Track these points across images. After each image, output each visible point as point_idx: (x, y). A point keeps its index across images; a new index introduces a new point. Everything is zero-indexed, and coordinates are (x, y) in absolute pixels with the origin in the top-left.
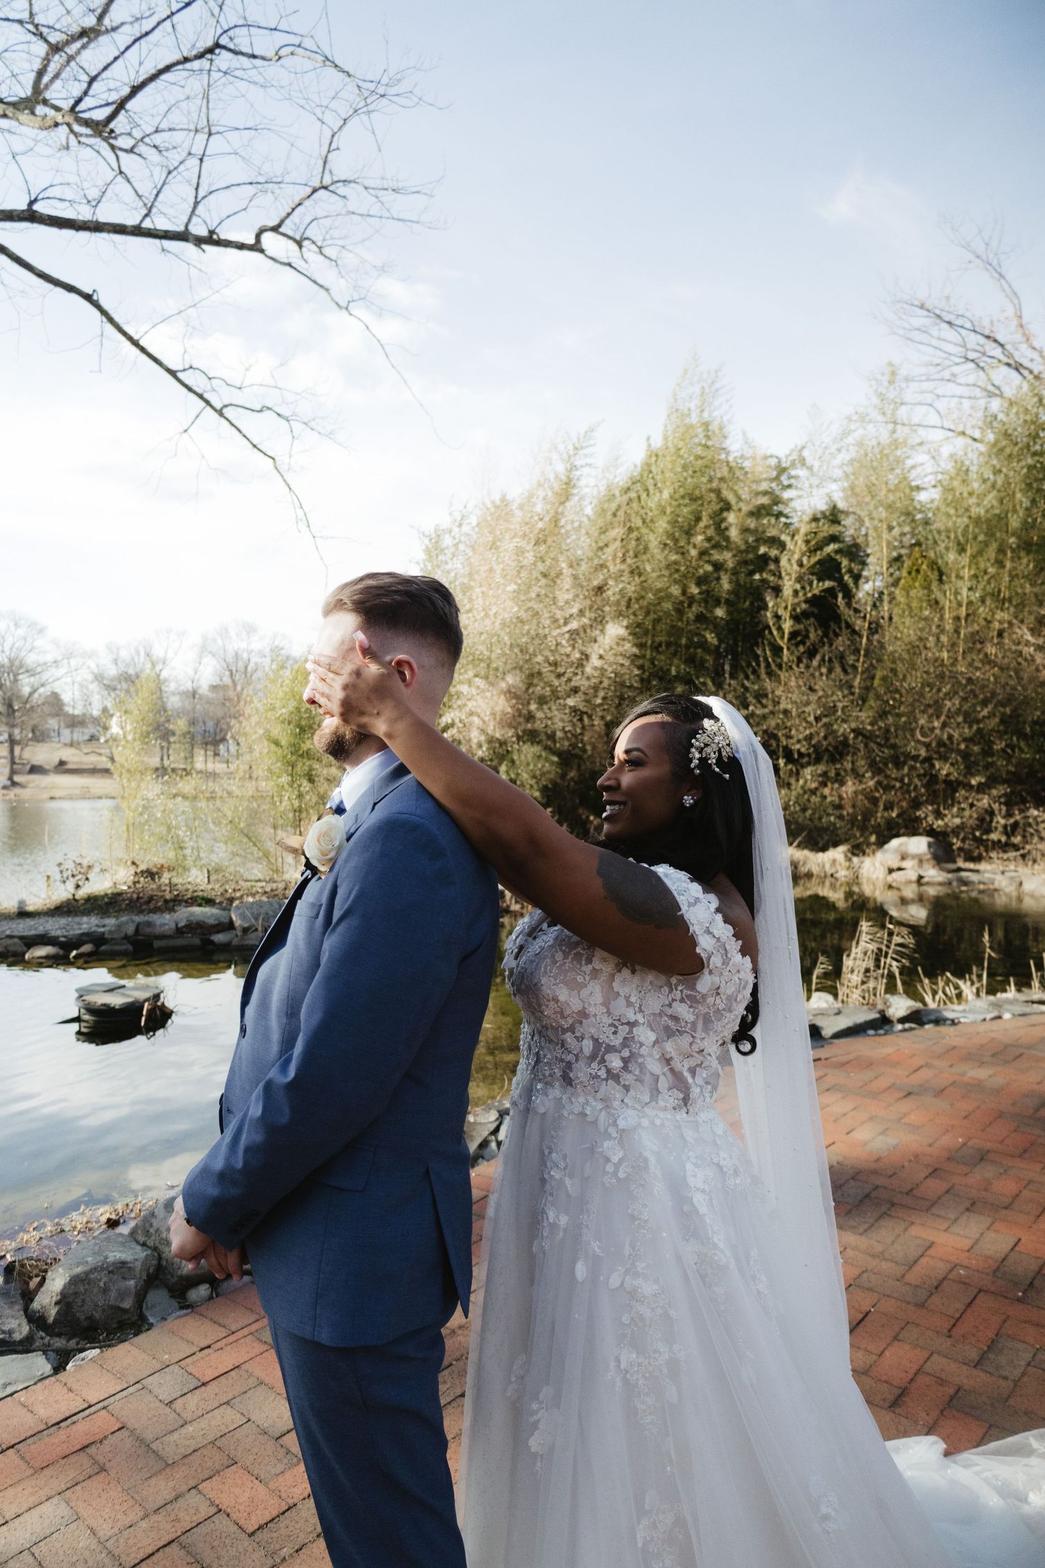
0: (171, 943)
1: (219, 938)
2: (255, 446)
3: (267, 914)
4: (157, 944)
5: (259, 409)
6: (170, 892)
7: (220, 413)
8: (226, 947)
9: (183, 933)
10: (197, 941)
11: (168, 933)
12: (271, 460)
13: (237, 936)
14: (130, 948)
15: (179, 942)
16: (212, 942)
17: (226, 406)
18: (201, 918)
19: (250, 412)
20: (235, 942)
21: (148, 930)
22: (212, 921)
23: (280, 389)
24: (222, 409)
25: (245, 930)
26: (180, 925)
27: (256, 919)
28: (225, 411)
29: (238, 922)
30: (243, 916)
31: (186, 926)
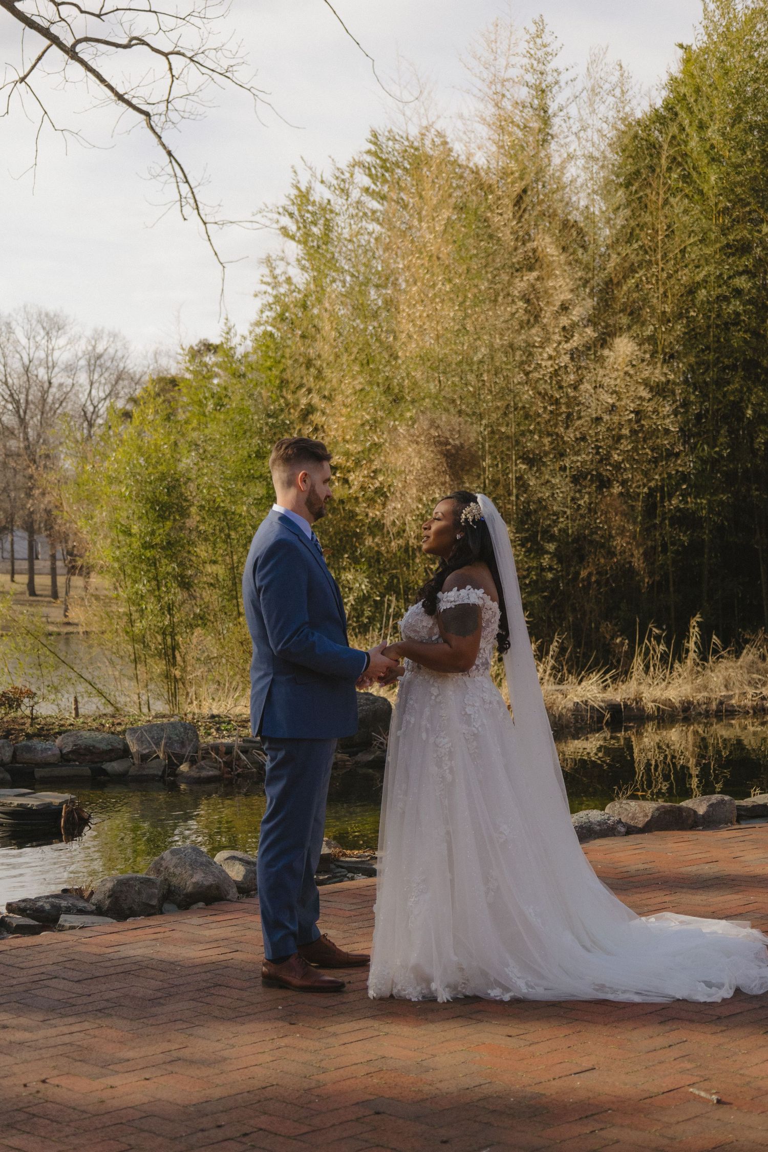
0: (57, 772)
1: (114, 767)
2: (120, 97)
3: (170, 738)
4: (39, 773)
5: (125, 41)
6: (31, 725)
7: (71, 53)
8: (121, 779)
9: (69, 761)
10: (86, 771)
11: (52, 760)
12: (143, 117)
13: (134, 764)
14: (8, 777)
15: (65, 771)
16: (104, 772)
17: (79, 42)
18: (90, 742)
19: (113, 48)
20: (133, 771)
21: (27, 756)
22: (103, 746)
23: (155, 12)
24: (74, 46)
25: (144, 758)
26: (64, 751)
27: (158, 744)
28: (78, 48)
29: (134, 748)
30: (140, 740)
31: (72, 752)
